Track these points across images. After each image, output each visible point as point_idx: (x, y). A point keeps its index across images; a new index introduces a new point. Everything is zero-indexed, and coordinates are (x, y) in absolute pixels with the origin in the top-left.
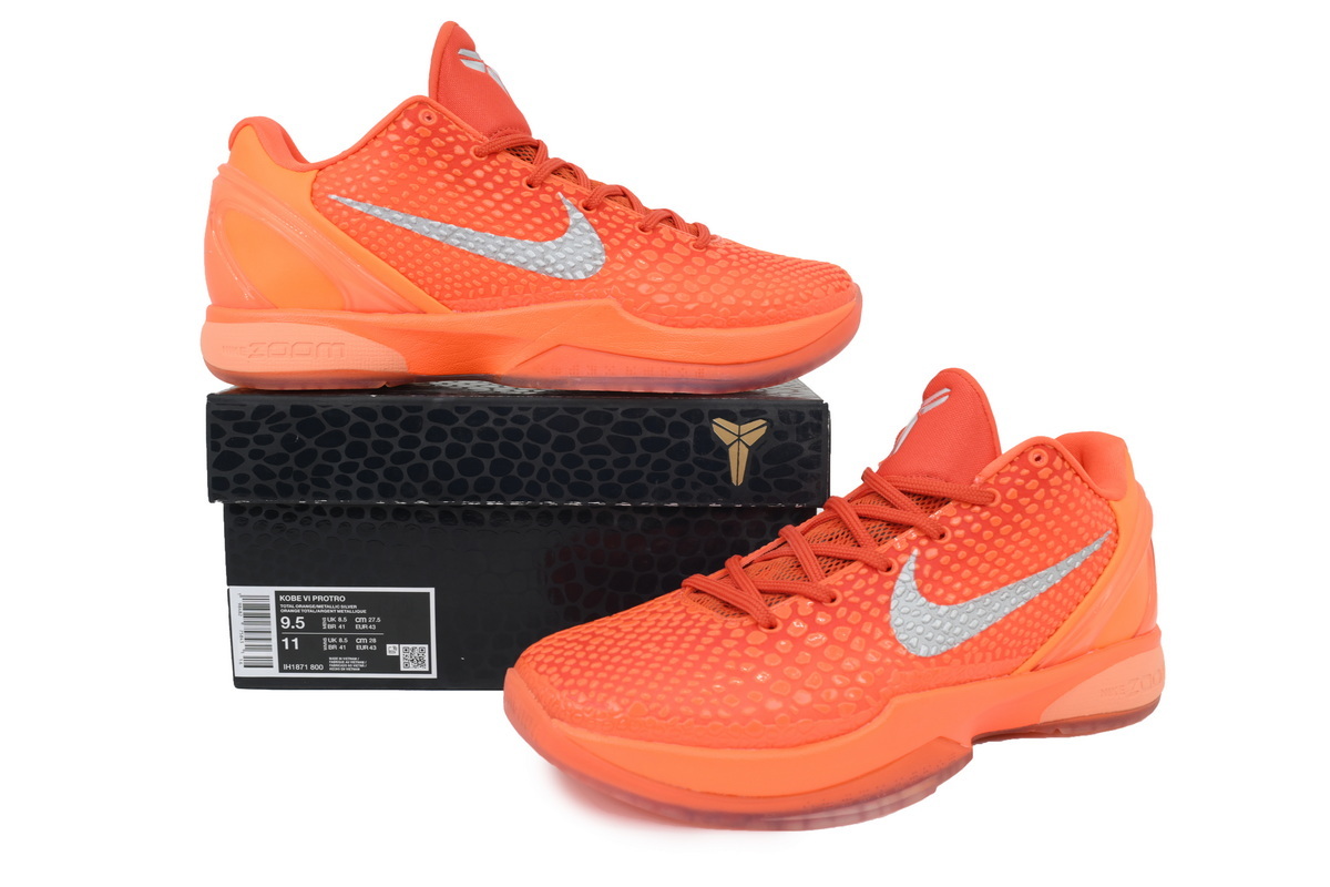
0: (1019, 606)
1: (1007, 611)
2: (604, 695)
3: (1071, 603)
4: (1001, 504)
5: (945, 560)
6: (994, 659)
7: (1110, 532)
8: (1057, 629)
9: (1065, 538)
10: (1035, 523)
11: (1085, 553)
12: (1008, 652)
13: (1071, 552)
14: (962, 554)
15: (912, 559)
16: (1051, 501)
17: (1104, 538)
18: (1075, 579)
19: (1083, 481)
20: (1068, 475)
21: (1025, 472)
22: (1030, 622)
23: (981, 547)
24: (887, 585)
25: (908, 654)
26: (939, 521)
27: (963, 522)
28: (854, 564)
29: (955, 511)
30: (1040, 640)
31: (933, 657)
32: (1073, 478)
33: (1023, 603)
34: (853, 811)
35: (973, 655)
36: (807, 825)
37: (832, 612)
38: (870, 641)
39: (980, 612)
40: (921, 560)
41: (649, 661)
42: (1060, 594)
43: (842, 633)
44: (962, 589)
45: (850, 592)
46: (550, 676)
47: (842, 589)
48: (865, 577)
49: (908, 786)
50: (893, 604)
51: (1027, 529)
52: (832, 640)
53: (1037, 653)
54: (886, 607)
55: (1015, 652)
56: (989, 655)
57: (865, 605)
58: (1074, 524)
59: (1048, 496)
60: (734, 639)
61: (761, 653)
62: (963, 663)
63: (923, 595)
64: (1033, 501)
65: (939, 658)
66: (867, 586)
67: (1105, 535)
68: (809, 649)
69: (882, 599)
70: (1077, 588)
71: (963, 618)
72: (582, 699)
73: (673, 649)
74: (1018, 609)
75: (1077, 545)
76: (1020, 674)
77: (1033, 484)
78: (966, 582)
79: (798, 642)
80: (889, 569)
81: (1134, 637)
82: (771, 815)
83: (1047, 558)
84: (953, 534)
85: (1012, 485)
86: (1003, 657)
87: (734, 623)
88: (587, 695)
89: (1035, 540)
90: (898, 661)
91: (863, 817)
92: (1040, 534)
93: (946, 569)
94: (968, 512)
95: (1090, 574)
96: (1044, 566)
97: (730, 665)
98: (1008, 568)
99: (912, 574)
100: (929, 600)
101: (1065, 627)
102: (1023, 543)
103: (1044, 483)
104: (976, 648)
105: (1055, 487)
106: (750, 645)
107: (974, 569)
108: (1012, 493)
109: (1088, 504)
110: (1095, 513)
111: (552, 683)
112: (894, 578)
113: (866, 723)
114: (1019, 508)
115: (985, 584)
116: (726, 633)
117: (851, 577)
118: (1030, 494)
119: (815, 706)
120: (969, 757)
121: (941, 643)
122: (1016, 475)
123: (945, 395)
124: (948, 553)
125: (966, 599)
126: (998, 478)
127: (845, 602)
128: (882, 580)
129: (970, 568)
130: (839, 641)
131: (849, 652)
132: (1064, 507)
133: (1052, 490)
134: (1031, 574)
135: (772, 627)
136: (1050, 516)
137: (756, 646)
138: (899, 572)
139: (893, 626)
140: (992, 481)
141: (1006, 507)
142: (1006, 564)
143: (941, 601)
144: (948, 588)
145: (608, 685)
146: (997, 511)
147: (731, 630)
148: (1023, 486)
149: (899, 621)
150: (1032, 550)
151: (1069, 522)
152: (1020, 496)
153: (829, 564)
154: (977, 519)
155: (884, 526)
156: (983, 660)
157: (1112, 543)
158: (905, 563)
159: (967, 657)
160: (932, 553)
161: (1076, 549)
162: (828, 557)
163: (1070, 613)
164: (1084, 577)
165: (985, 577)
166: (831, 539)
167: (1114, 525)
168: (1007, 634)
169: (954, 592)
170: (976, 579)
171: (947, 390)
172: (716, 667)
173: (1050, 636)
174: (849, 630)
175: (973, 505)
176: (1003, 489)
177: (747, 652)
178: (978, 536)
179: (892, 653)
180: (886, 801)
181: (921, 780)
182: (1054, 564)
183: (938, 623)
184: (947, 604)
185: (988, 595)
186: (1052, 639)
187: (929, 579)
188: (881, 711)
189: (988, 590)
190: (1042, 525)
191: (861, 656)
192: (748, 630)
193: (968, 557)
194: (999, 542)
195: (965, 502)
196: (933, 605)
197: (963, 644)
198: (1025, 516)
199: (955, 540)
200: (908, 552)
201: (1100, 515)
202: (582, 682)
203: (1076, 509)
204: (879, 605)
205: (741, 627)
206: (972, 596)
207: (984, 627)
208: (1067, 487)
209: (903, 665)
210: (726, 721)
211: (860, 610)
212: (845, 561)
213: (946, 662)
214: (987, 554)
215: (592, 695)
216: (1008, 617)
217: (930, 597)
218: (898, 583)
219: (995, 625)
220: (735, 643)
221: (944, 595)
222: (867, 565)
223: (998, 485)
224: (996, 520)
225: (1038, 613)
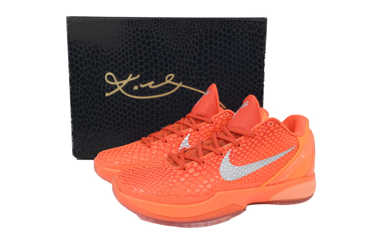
0: (262, 167)
1: (257, 168)
2: (133, 186)
3: (280, 167)
4: (258, 137)
5: (239, 153)
6: (252, 182)
7: (295, 146)
8: (275, 174)
9: (278, 148)
10: (268, 143)
11: (286, 152)
12: (257, 181)
13: (281, 152)
14: (245, 151)
15: (229, 152)
16: (274, 137)
17: (293, 148)
18: (281, 160)
19: (286, 131)
20: (281, 129)
21: (266, 128)
22: (265, 172)
23: (251, 149)
24: (220, 159)
25: (224, 180)
26: (238, 141)
27: (246, 142)
28: (212, 152)
29: (244, 139)
30: (269, 177)
31: (232, 181)
32: (283, 130)
33: (263, 166)
34: (203, 223)
35: (245, 181)
36: (189, 226)
37: (203, 166)
38: (213, 176)
39: (249, 168)
40: (231, 153)
41: (149, 177)
42: (276, 164)
43: (204, 173)
44: (244, 161)
45: (209, 161)
46: (121, 179)
47: (207, 160)
48: (214, 157)
49: (221, 217)
50: (221, 165)
51: (266, 145)
52: (201, 175)
53: (268, 181)
54: (219, 166)
55: (260, 181)
56: (251, 181)
57: (213, 165)
58: (282, 144)
59: (273, 135)
60: (173, 172)
61: (180, 177)
62: (242, 183)
63: (231, 163)
64: (268, 137)
65: (233, 182)
66: (214, 159)
67: (294, 147)
68: (193, 177)
69: (218, 163)
70: (282, 163)
71: (243, 170)
72: (128, 187)
73: (156, 174)
74: (261, 168)
75: (282, 150)
76: (262, 187)
77: (269, 131)
78: (245, 159)
79: (191, 174)
80: (222, 155)
81: (304, 177)
82: (178, 223)
83: (272, 154)
84: (242, 145)
85: (262, 131)
86: (255, 182)
87: (174, 168)
88: (129, 186)
89: (268, 148)
90: (220, 182)
91: (206, 225)
92: (270, 146)
93: (239, 155)
94: (248, 139)
95: (287, 158)
96: (271, 156)
97: (170, 180)
98: (259, 156)
99: (228, 156)
100: (233, 164)
101: (277, 174)
102: (264, 149)
103: (272, 131)
104: (246, 179)
105: (276, 133)
106: (177, 175)
107: (248, 156)
108: (262, 134)
109: (287, 138)
110: (289, 141)
111: (121, 182)
112: (223, 157)
113: (208, 199)
114: (263, 138)
115: (251, 160)
116: (172, 170)
117: (209, 157)
118: (267, 134)
119: (193, 193)
120: (245, 210)
121: (235, 177)
122: (264, 129)
123: (247, 103)
124: (240, 151)
125: (245, 164)
126: (258, 129)
127: (207, 164)
128: (219, 158)
129: (247, 155)
130: (203, 175)
131: (205, 179)
132: (279, 139)
133: (275, 134)
134: (266, 158)
135: (185, 170)
136: (273, 141)
137: (178, 175)
138: (225, 156)
139: (220, 171)
140: (256, 130)
141: (260, 138)
142: (258, 155)
143: (236, 165)
144: (239, 161)
145: (135, 184)
146: (257, 139)
147: (173, 170)
148: (265, 132)
149: (222, 170)
150: (267, 151)
151: (280, 143)
152: (264, 135)
153: (206, 152)
154: (250, 141)
155: (223, 142)
156: (249, 182)
157: (296, 150)
158: (227, 153)
159: (243, 182)
160: (235, 151)
161: (282, 151)
162: (206, 150)
163: (280, 170)
164: (285, 159)
165: (251, 158)
166: (208, 145)
167: (298, 144)
168: (257, 175)
169: (241, 162)
170: (248, 159)
171: (248, 102)
172: (166, 180)
173: (272, 177)
174: (207, 172)
175: (249, 137)
176: (259, 133)
177: (176, 176)
178: (250, 146)
179: (218, 179)
180: (214, 221)
181: (226, 216)
182: (274, 155)
183: (234, 171)
184: (238, 166)
185: (252, 164)
186: (273, 177)
187: (234, 158)
188: (213, 196)
189: (252, 162)
190: (271, 144)
191: (209, 180)
192: (178, 170)
193: (246, 152)
194: (257, 148)
195: (247, 136)
196: (233, 166)
197: (242, 178)
198: (265, 141)
199: (243, 147)
200: (228, 150)
201: (292, 141)
202: (128, 182)
203: (283, 139)
204: (217, 165)
205: (176, 169)
206: (247, 164)
207: (249, 173)
208: (280, 133)
209: (221, 183)
210: (166, 196)
211: (211, 166)
212: (210, 151)
213: (236, 183)
214: (252, 152)
215: (130, 186)
216: (257, 170)
217: (233, 163)
218: (224, 159)
219: (253, 173)
220: (173, 173)
221: (237, 163)
222: (215, 153)
223: (258, 132)
224: (256, 142)
225: (268, 170)
